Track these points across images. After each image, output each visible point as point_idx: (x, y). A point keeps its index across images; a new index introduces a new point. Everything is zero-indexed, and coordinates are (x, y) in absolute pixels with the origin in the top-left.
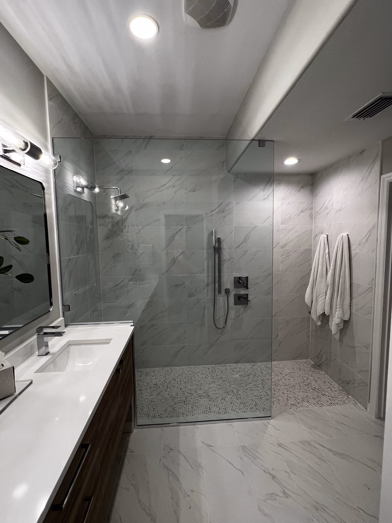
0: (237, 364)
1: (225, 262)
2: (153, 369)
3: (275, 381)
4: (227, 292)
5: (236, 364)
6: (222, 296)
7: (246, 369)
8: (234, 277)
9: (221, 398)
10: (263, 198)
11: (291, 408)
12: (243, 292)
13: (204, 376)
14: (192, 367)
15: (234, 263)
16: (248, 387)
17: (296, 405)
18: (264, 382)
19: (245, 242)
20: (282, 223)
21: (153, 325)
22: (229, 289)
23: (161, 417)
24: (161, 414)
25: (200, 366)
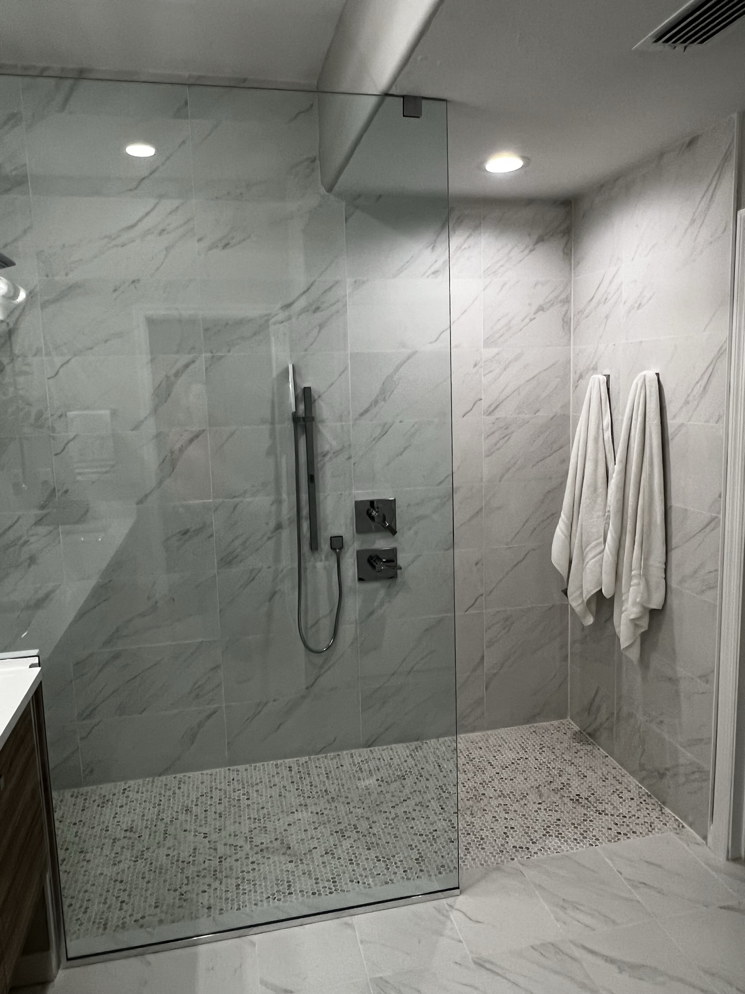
0: (371, 749)
1: (327, 458)
2: (122, 785)
3: (475, 788)
4: (337, 544)
5: (369, 749)
6: (323, 557)
7: (396, 761)
8: (356, 502)
9: (321, 850)
10: (433, 269)
11: (513, 859)
12: (381, 543)
13: (274, 792)
14: (241, 768)
15: (352, 461)
16: (400, 810)
17: (528, 849)
18: (445, 792)
19: (384, 400)
20: (489, 342)
21: (117, 656)
22: (342, 537)
23: (142, 926)
24: (143, 917)
25: (266, 763)
